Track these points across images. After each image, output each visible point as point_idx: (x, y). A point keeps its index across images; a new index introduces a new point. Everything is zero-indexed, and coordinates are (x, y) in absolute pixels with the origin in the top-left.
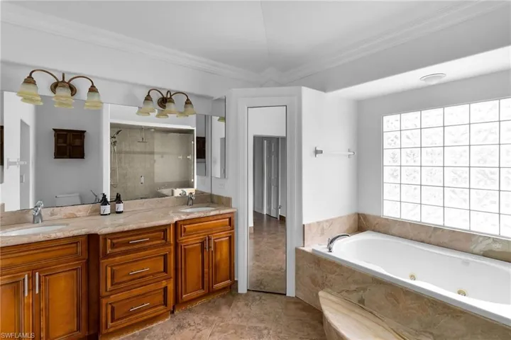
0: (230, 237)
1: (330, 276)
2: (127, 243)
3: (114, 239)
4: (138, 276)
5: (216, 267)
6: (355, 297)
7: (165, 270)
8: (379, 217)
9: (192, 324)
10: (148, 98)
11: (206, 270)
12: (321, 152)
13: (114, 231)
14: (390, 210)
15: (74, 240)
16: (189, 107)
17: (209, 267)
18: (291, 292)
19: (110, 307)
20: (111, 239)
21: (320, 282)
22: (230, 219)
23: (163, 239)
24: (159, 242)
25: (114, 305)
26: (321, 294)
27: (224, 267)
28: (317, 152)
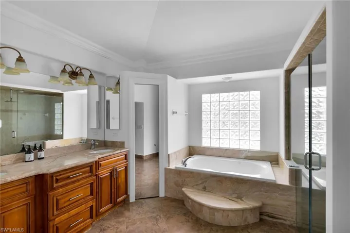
0: (126, 167)
1: (187, 179)
2: (68, 178)
3: (58, 176)
4: (74, 201)
5: (118, 188)
6: (201, 187)
7: (92, 194)
8: (200, 147)
9: (110, 226)
10: (64, 71)
11: (113, 190)
12: (176, 113)
13: (59, 170)
14: (206, 143)
15: (25, 181)
16: (93, 80)
17: (114, 188)
18: (162, 194)
19: (55, 227)
20: (56, 176)
21: (181, 184)
22: (126, 155)
23: (90, 172)
24: (87, 175)
25: (58, 226)
26: (183, 189)
27: (122, 187)
28: (174, 113)
